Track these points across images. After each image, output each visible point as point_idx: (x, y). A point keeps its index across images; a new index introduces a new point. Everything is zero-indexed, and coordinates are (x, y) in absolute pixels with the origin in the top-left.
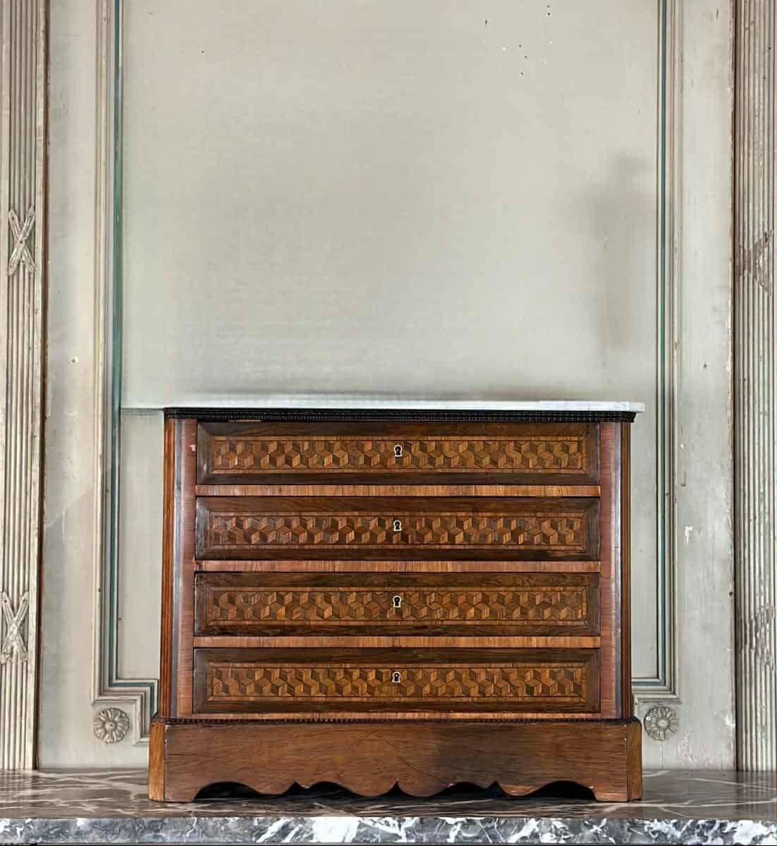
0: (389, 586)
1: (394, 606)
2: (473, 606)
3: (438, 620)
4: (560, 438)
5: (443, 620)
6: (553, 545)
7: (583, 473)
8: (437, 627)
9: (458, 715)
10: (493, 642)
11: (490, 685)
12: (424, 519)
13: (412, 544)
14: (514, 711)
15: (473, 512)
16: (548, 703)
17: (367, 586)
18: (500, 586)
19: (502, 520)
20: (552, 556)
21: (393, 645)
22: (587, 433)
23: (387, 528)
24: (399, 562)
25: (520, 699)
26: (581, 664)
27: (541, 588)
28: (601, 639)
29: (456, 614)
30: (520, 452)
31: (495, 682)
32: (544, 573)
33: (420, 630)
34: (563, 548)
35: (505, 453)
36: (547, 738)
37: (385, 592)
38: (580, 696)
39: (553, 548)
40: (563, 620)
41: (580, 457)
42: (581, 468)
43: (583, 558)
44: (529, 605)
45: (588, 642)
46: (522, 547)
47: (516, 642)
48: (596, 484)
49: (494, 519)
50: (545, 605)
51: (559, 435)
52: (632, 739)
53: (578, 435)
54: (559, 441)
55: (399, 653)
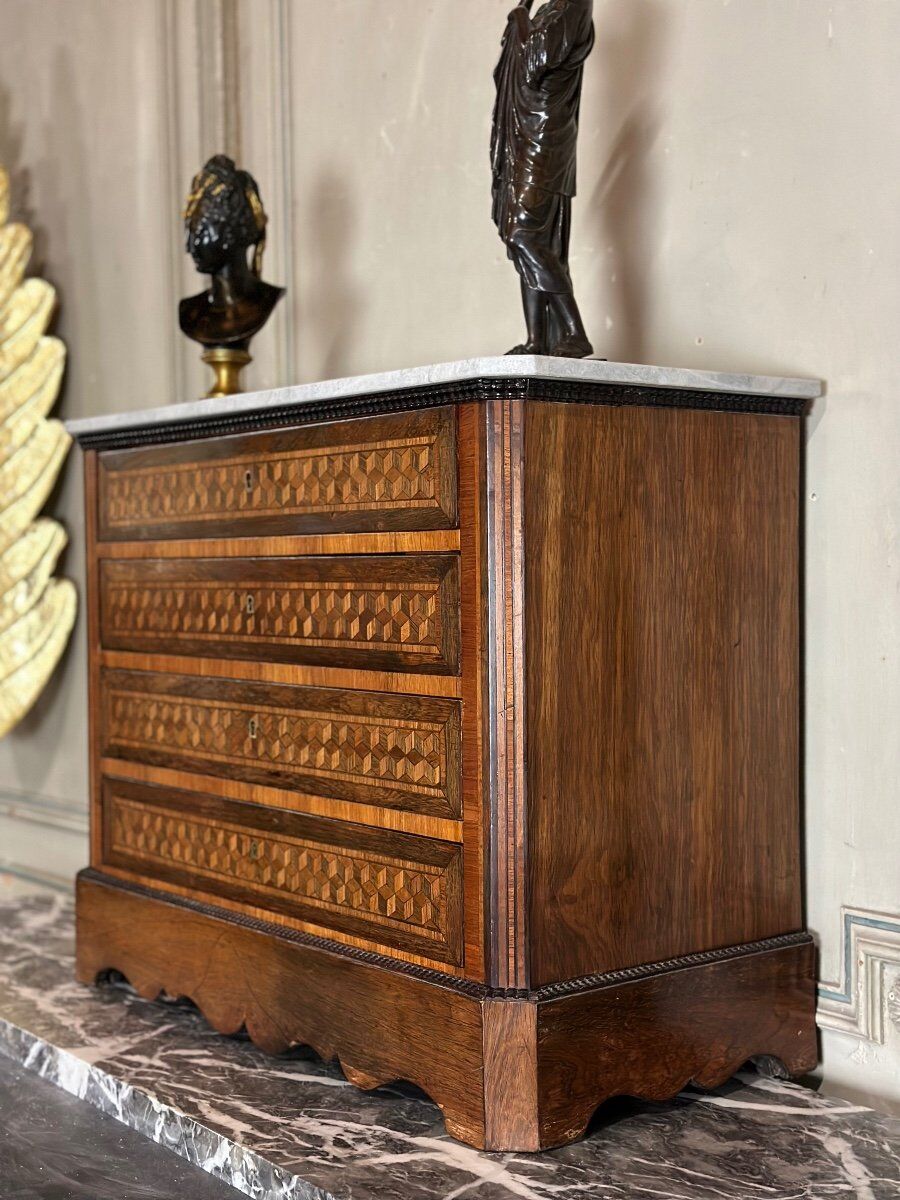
0: (245, 701)
1: (251, 736)
2: (323, 746)
3: (290, 764)
4: (408, 442)
5: (294, 765)
6: (405, 643)
7: (437, 505)
8: (288, 777)
10: (345, 811)
11: (342, 885)
12: (274, 594)
13: (265, 635)
14: (367, 936)
15: (319, 581)
16: (403, 932)
17: (226, 700)
18: (348, 713)
19: (349, 594)
20: (404, 662)
21: (251, 799)
22: (440, 427)
23: (241, 609)
24: (254, 664)
25: (372, 918)
26: (440, 870)
27: (393, 720)
28: (464, 826)
29: (307, 757)
30: (365, 472)
31: (346, 881)
32: (397, 693)
33: (274, 779)
34: (416, 648)
35: (349, 476)
36: (389, 998)
37: (243, 711)
38: (439, 931)
39: (404, 648)
40: (418, 784)
41: (432, 475)
42: (433, 498)
43: (440, 668)
44: (380, 750)
45: (449, 831)
46: (371, 646)
47: (368, 815)
48: (453, 526)
49: (341, 594)
50: (397, 753)
51: (407, 437)
52: (502, 1030)
53: (429, 433)
54: (408, 447)
55: (256, 812)
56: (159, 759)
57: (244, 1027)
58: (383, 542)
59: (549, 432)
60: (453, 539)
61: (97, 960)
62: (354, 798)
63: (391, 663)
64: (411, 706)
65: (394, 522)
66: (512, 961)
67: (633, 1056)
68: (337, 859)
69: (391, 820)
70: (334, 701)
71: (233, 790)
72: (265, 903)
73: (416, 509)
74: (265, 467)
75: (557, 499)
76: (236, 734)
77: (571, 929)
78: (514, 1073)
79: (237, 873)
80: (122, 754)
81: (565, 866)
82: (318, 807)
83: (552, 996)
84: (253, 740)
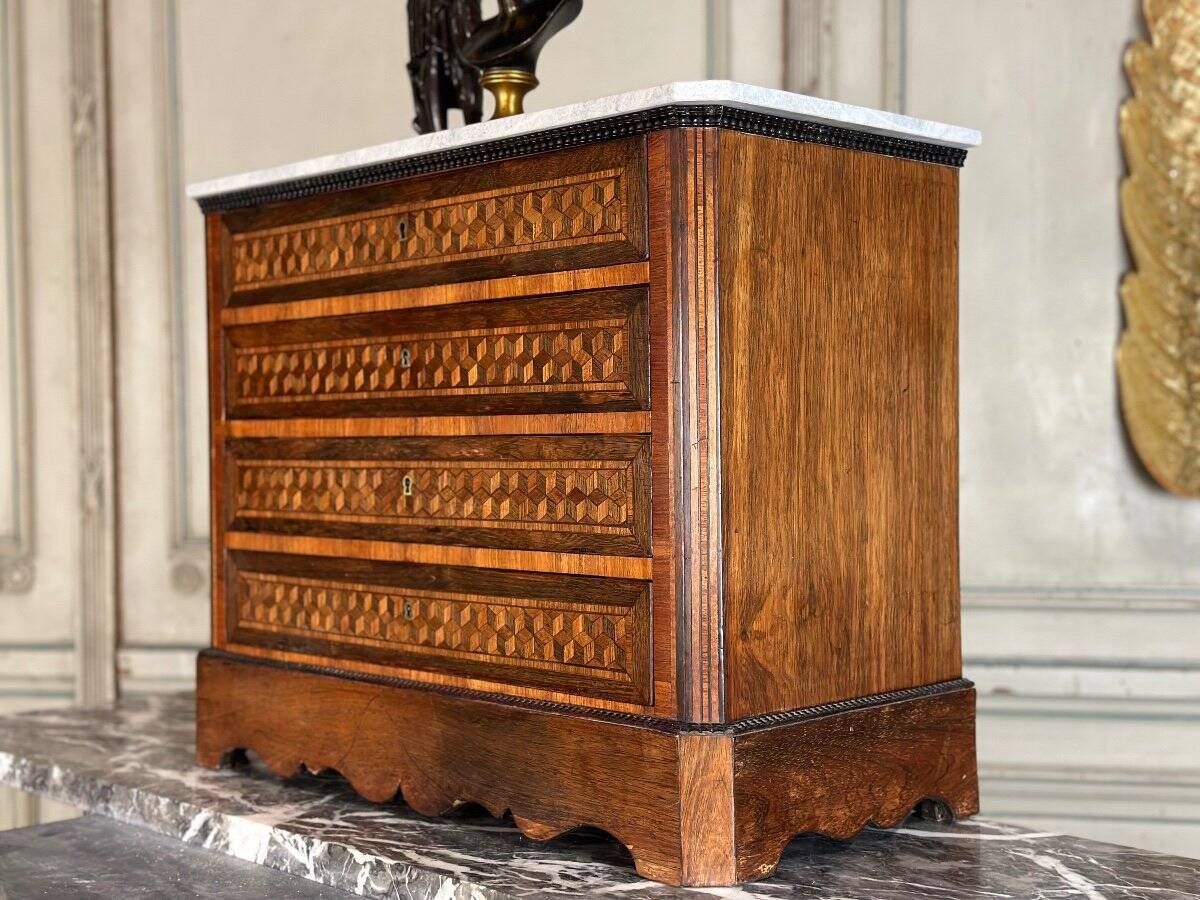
0: (399, 458)
1: (405, 493)
2: (490, 495)
3: (451, 518)
4: (591, 176)
5: (456, 519)
6: (587, 382)
7: (624, 238)
8: (450, 530)
9: (476, 684)
10: (515, 560)
11: (511, 636)
12: (433, 345)
13: (422, 388)
14: (540, 685)
15: (487, 327)
16: (583, 677)
17: (376, 459)
18: (521, 460)
19: (522, 338)
20: (586, 402)
21: (406, 558)
22: (628, 159)
23: (395, 364)
24: (408, 420)
25: (547, 666)
26: (625, 609)
27: (573, 463)
28: (654, 563)
29: (471, 509)
30: (540, 211)
31: (516, 632)
32: (576, 435)
33: (434, 536)
34: (600, 386)
35: (521, 216)
36: (570, 743)
37: (396, 469)
38: (625, 671)
39: (586, 387)
40: (601, 524)
41: (618, 208)
42: (620, 231)
43: (628, 404)
44: (557, 494)
45: (636, 569)
46: (547, 388)
47: (542, 561)
48: (642, 258)
49: (512, 338)
50: (577, 495)
51: (589, 171)
52: (698, 764)
53: (614, 166)
54: (590, 182)
55: (411, 571)
56: (295, 527)
57: (399, 793)
58: (559, 282)
59: (739, 162)
60: (643, 273)
61: (223, 741)
62: (527, 546)
63: (571, 404)
64: (591, 446)
65: (573, 260)
66: (705, 695)
67: (819, 792)
68: (502, 611)
69: (568, 564)
70: (505, 447)
71: (383, 551)
72: (420, 663)
73: (599, 244)
74: (422, 214)
75: (747, 230)
76: (387, 492)
77: (760, 665)
78: (710, 809)
79: (388, 637)
80: (251, 526)
81: (754, 602)
82: (482, 558)
83: (745, 730)
84: (408, 498)
